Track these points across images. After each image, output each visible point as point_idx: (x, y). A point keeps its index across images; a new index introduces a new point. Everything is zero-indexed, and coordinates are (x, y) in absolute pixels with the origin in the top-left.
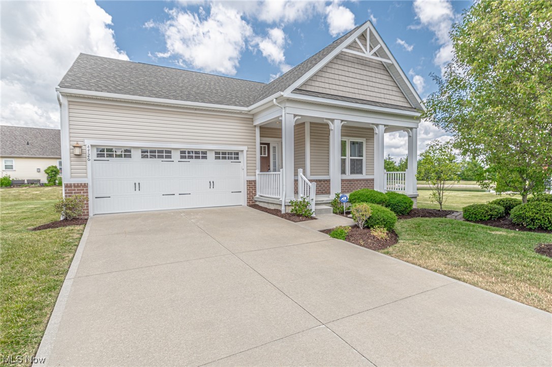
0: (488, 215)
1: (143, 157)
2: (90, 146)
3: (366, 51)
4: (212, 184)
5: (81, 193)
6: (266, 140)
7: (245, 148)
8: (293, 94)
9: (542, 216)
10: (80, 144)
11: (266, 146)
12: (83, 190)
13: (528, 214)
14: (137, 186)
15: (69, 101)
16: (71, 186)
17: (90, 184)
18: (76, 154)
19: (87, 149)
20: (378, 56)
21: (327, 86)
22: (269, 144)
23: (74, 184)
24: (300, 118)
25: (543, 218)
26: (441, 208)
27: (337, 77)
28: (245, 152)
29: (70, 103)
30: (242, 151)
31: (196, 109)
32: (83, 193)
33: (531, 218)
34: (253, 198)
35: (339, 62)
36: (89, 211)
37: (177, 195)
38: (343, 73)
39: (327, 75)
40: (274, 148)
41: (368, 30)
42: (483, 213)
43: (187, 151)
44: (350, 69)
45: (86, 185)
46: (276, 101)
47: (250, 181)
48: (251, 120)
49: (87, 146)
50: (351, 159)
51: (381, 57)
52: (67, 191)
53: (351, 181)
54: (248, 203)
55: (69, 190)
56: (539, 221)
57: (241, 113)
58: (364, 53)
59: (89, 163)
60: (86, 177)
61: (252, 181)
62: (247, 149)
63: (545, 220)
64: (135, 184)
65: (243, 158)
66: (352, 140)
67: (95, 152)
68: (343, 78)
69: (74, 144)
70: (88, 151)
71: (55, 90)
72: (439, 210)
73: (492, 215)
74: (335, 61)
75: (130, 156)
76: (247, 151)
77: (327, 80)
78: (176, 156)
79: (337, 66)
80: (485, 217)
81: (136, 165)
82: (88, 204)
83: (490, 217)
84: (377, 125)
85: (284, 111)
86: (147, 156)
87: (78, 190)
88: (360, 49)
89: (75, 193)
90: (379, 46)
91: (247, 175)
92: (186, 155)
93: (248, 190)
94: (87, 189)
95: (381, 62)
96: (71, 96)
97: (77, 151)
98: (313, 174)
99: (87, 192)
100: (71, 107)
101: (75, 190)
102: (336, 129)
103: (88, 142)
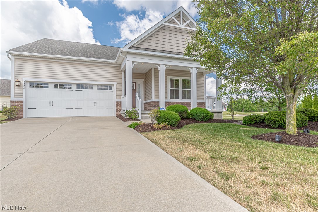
0: (254, 121)
1: (55, 87)
2: (25, 81)
3: (180, 24)
4: (95, 103)
5: (19, 105)
6: (135, 80)
7: (115, 83)
8: (130, 49)
9: (280, 119)
10: (19, 80)
11: (134, 83)
12: (20, 104)
13: (272, 118)
14: (51, 103)
15: (15, 58)
16: (14, 102)
17: (24, 101)
18: (16, 85)
19: (23, 83)
20: (191, 27)
21: (155, 45)
22: (136, 82)
23: (16, 101)
24: (137, 63)
25: (281, 120)
26: (233, 118)
27: (162, 40)
28: (115, 86)
29: (16, 59)
30: (114, 85)
31: (85, 62)
32: (20, 106)
33: (274, 121)
34: (120, 112)
35: (163, 31)
36: (23, 115)
37: (74, 108)
38: (166, 37)
39: (155, 39)
40: (139, 84)
41: (181, 12)
42: (251, 120)
43: (81, 84)
44: (171, 35)
45: (22, 102)
46: (121, 54)
47: (118, 102)
48: (119, 67)
49: (24, 81)
50: (183, 90)
51: (193, 27)
52: (12, 104)
53: (183, 103)
54: (116, 114)
55: (13, 104)
56: (278, 122)
57: (112, 63)
58: (179, 25)
59: (24, 90)
60: (23, 97)
61: (119, 102)
62: (116, 84)
63: (282, 121)
64: (50, 102)
65: (114, 89)
66: (183, 79)
67: (28, 85)
68: (166, 40)
69: (16, 80)
70: (24, 84)
71: (6, 52)
72: (232, 120)
73: (256, 121)
74: (160, 31)
75: (48, 87)
76: (116, 85)
77: (155, 42)
78: (74, 87)
79: (161, 34)
80: (252, 122)
81: (51, 92)
82: (23, 112)
83: (255, 122)
84: (192, 68)
85: (126, 59)
86: (57, 87)
87: (17, 104)
88: (176, 24)
89: (16, 105)
90: (189, 21)
91: (116, 99)
92: (80, 86)
93: (116, 107)
94: (23, 104)
95: (193, 30)
96: (16, 55)
97: (17, 84)
98: (156, 98)
99: (23, 106)
100: (16, 61)
101: (16, 104)
102: (162, 69)
103: (24, 79)
